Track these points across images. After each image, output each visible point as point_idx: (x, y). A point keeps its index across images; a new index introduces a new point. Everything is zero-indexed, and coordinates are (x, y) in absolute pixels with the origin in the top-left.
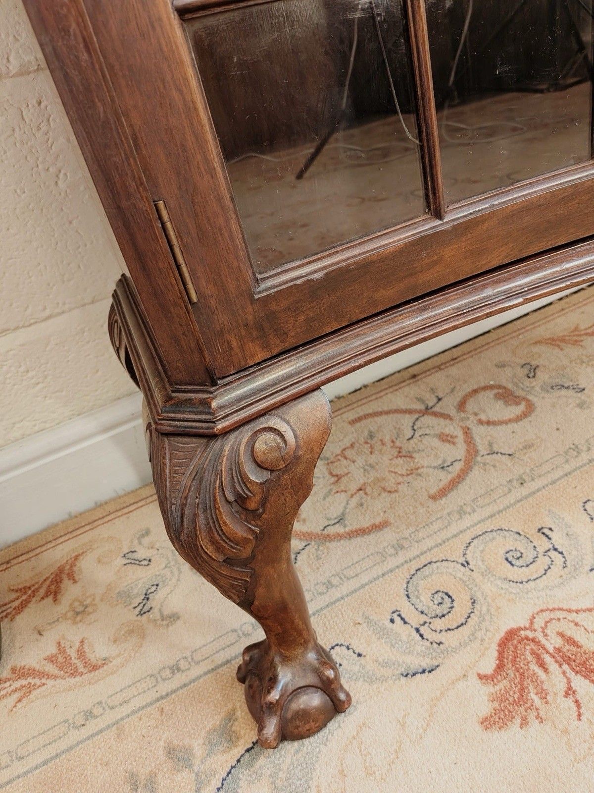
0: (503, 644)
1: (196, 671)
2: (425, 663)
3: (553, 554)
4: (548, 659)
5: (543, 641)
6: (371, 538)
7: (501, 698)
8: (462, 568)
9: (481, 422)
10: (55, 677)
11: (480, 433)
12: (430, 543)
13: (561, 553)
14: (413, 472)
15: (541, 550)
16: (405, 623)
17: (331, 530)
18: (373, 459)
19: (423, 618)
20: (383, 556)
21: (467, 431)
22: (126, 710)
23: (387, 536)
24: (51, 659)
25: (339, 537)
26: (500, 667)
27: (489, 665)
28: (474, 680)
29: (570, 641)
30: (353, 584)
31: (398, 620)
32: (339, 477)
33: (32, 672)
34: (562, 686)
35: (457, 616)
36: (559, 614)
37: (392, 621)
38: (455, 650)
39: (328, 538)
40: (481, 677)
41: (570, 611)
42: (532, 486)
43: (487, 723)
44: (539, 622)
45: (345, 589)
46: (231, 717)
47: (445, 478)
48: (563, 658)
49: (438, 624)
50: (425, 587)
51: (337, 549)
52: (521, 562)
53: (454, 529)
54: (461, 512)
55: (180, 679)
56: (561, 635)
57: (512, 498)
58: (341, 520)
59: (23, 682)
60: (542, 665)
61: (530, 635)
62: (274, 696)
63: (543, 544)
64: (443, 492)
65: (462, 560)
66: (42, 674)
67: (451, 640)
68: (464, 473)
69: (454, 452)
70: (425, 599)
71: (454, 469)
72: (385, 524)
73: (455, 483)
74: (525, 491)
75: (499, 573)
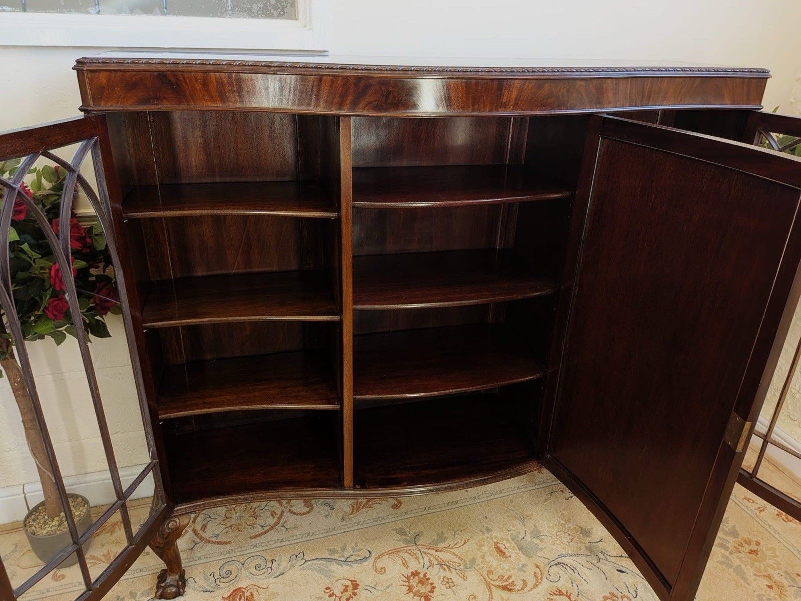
0: (234, 591)
2: (211, 589)
3: (270, 569)
4: (243, 598)
5: (245, 593)
8: (241, 566)
9: (290, 511)
10: (104, 562)
11: (287, 514)
12: (239, 554)
13: (272, 569)
14: (252, 525)
15: (267, 566)
16: (214, 577)
17: (212, 539)
18: (243, 514)
19: (220, 577)
20: (221, 554)
21: (283, 512)
23: (228, 547)
24: (105, 556)
25: (213, 542)
26: (229, 596)
27: (226, 595)
28: (220, 597)
29: (252, 595)
30: (206, 560)
31: (212, 576)
32: (227, 518)
33: (96, 558)
35: (228, 579)
36: (255, 587)
37: (210, 575)
38: (221, 588)
39: (209, 542)
40: (223, 597)
41: (259, 587)
42: (283, 543)
44: (249, 588)
45: (203, 561)
46: (151, 589)
47: (260, 530)
49: (222, 580)
50: (227, 567)
51: (210, 546)
52: (259, 569)
53: (248, 552)
54: (255, 546)
55: (143, 574)
56: (251, 593)
57: (275, 546)
58: (218, 535)
59: (93, 561)
61: (244, 590)
62: (163, 585)
63: (269, 565)
64: (255, 537)
65: (243, 563)
66: (100, 560)
67: (222, 585)
68: (268, 531)
69: (271, 521)
70: (224, 571)
71: (266, 529)
72: (230, 542)
73: (262, 534)
74: (280, 545)
75: (250, 570)
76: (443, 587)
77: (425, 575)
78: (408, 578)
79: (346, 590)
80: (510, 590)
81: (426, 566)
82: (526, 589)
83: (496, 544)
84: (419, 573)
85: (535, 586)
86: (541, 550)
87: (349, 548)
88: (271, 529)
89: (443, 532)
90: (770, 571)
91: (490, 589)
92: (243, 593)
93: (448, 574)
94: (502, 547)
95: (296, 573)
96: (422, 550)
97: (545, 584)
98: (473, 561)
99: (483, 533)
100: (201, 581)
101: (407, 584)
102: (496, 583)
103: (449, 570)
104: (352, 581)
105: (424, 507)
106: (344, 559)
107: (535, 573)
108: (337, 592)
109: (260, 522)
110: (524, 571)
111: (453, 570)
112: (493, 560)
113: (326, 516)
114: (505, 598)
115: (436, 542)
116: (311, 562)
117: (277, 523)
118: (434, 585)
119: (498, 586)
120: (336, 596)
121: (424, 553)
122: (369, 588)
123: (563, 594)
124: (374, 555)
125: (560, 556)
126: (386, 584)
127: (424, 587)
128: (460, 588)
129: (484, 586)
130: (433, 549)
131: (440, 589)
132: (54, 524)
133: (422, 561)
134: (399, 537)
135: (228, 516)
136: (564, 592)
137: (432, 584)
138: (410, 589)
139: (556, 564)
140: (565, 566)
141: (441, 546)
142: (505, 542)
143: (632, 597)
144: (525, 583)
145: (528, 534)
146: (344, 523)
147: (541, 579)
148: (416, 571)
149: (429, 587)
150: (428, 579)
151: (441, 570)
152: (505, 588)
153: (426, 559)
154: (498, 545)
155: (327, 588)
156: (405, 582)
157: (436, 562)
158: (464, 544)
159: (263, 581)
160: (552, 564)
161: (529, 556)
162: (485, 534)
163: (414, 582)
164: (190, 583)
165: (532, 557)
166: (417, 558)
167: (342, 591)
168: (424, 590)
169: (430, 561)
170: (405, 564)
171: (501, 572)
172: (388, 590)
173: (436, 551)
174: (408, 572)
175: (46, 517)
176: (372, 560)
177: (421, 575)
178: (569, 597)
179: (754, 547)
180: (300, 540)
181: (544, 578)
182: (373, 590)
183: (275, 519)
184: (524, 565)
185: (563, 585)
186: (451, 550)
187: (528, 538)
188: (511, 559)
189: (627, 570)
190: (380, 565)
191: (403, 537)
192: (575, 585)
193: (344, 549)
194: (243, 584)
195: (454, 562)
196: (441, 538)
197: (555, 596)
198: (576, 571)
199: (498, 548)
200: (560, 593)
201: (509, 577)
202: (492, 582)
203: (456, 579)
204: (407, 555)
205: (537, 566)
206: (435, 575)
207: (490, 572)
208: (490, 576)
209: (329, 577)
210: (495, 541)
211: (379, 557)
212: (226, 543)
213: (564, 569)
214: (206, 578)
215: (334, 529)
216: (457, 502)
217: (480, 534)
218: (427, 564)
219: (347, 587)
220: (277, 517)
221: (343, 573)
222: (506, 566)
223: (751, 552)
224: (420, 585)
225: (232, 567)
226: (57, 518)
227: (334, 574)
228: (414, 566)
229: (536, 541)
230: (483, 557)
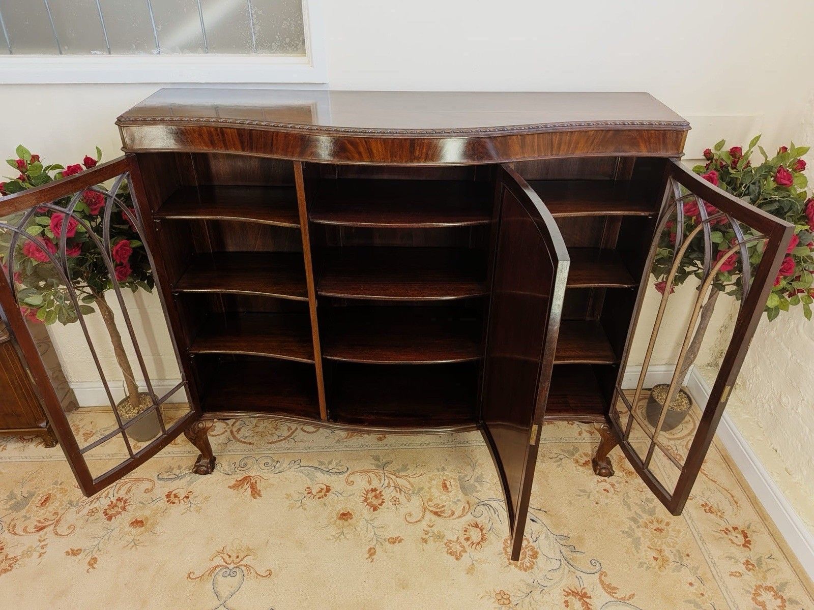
0: (245, 477)
1: (193, 455)
2: (230, 473)
4: (249, 483)
6: (248, 445)
7: (235, 485)
8: (255, 461)
9: (302, 429)
11: (299, 431)
12: (256, 453)
13: (275, 468)
14: (272, 434)
15: (272, 465)
16: (235, 465)
17: (242, 439)
18: (268, 426)
19: (239, 466)
20: (245, 450)
21: (296, 429)
22: (176, 455)
23: (250, 447)
25: (241, 442)
26: (241, 480)
27: (239, 479)
28: (235, 480)
29: (256, 482)
30: (233, 453)
32: (256, 426)
34: (246, 487)
35: (245, 468)
36: (260, 477)
37: (233, 464)
38: (237, 474)
39: (239, 441)
41: (262, 478)
42: (289, 451)
43: (229, 487)
44: (255, 477)
45: (231, 453)
46: (192, 466)
48: (252, 484)
49: (240, 468)
50: (246, 461)
51: (239, 444)
52: (266, 466)
53: (263, 452)
54: (269, 449)
55: (189, 455)
57: (282, 452)
58: (246, 437)
60: (247, 483)
61: (251, 478)
62: (199, 464)
63: (274, 464)
64: (271, 443)
65: (257, 459)
67: (238, 472)
68: (282, 440)
69: (286, 434)
70: (243, 463)
71: (281, 438)
72: (253, 444)
73: (276, 442)
74: (286, 452)
75: (260, 465)
76: (391, 503)
77: (380, 492)
78: (368, 492)
79: (320, 492)
80: (439, 516)
81: (384, 486)
82: (452, 517)
83: (444, 480)
84: (377, 490)
85: (460, 517)
86: (477, 492)
87: (334, 463)
88: (284, 439)
89: (407, 464)
90: (664, 547)
91: (424, 512)
92: (251, 479)
93: (398, 495)
94: (448, 484)
95: (291, 474)
96: (387, 474)
97: (469, 518)
98: (422, 489)
99: (438, 470)
100: (225, 467)
101: (365, 496)
102: (431, 509)
103: (400, 492)
104: (327, 486)
105: (401, 443)
106: (327, 470)
107: (464, 507)
108: (314, 492)
109: (278, 433)
110: (457, 505)
111: (403, 493)
112: (436, 492)
113: (326, 437)
114: (433, 520)
115: (399, 471)
116: (303, 468)
117: (289, 436)
118: (384, 501)
119: (431, 511)
120: (312, 494)
121: (387, 476)
122: (336, 493)
123: (478, 527)
124: (350, 471)
125: (490, 499)
126: (349, 493)
127: (376, 500)
128: (402, 506)
129: (421, 509)
130: (395, 475)
131: (388, 503)
132: (134, 412)
133: (382, 482)
134: (374, 462)
135: (257, 425)
136: (480, 526)
137: (383, 499)
138: (365, 501)
139: (484, 505)
140: (490, 507)
141: (402, 474)
142: (452, 480)
143: (531, 541)
144: (453, 513)
145: (473, 479)
146: (338, 444)
147: (467, 513)
148: (375, 488)
149: (380, 501)
150: (382, 495)
151: (394, 491)
152: (436, 513)
153: (387, 481)
154: (446, 481)
155: (308, 488)
156: (365, 494)
157: (393, 485)
158: (421, 475)
159: (267, 474)
160: (480, 504)
161: (466, 494)
162: (439, 471)
163: (370, 495)
164: (218, 467)
165: (468, 495)
166: (380, 480)
167: (318, 491)
168: (376, 502)
169: (389, 483)
170: (370, 482)
171: (439, 502)
172: (350, 497)
173: (396, 477)
174: (369, 488)
175: (131, 406)
176: (347, 474)
177: (378, 492)
178: (482, 531)
179: (661, 526)
180: (301, 451)
181: (469, 513)
182: (339, 495)
183: (290, 433)
184: (458, 500)
185: (481, 521)
186: (408, 478)
187: (472, 482)
188: (451, 494)
189: (539, 521)
190: (351, 479)
191: (376, 462)
192: (491, 523)
193: (330, 463)
194: (252, 474)
195: (406, 487)
196: (405, 468)
197: (471, 527)
198: (496, 512)
199: (445, 484)
200: (477, 526)
201: (444, 506)
202: (428, 507)
203: (402, 499)
204: (374, 475)
205: (468, 503)
206: (388, 494)
207: (430, 500)
208: (429, 503)
209: (312, 480)
210: (445, 478)
211: (353, 473)
212: (250, 444)
213: (488, 509)
214: (229, 465)
215: (328, 448)
216: (429, 444)
217: (436, 470)
218: (386, 484)
219: (322, 489)
220: (291, 431)
221: (323, 479)
222: (444, 498)
223: (658, 530)
224: (374, 498)
225: (249, 461)
226: (137, 408)
227: (317, 479)
228: (375, 484)
229: (477, 484)
230: (430, 488)
